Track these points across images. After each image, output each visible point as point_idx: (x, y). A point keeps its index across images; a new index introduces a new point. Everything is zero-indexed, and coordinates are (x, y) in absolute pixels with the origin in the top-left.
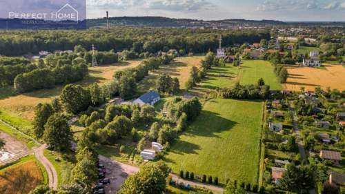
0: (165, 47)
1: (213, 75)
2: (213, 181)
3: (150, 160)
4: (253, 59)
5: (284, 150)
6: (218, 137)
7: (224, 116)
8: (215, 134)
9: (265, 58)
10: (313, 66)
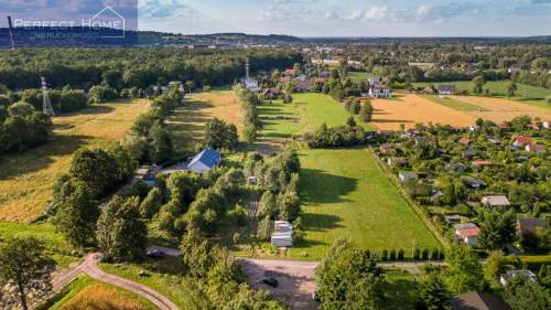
0: (160, 78)
1: (267, 118)
2: (389, 256)
3: (288, 247)
4: (302, 91)
5: (442, 204)
6: (348, 201)
7: (333, 172)
8: (343, 197)
9: (319, 90)
10: (384, 97)
